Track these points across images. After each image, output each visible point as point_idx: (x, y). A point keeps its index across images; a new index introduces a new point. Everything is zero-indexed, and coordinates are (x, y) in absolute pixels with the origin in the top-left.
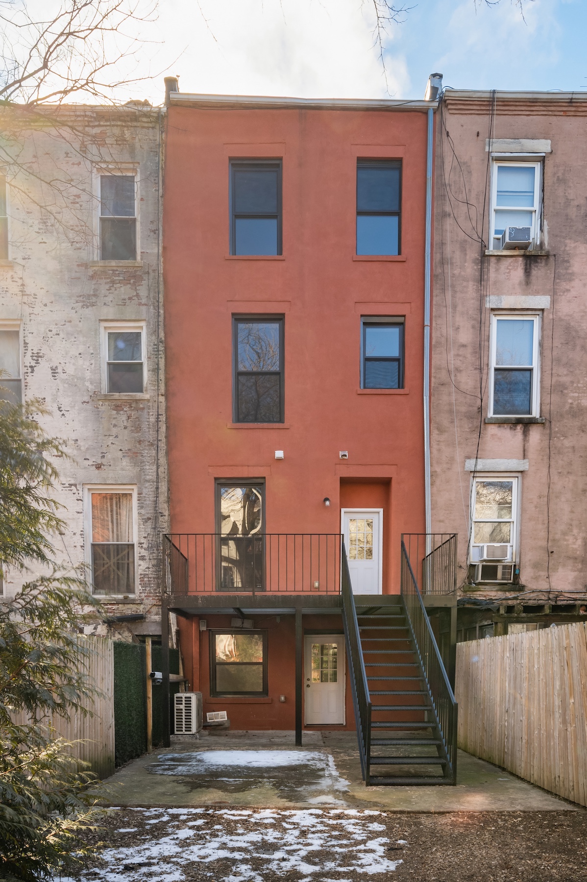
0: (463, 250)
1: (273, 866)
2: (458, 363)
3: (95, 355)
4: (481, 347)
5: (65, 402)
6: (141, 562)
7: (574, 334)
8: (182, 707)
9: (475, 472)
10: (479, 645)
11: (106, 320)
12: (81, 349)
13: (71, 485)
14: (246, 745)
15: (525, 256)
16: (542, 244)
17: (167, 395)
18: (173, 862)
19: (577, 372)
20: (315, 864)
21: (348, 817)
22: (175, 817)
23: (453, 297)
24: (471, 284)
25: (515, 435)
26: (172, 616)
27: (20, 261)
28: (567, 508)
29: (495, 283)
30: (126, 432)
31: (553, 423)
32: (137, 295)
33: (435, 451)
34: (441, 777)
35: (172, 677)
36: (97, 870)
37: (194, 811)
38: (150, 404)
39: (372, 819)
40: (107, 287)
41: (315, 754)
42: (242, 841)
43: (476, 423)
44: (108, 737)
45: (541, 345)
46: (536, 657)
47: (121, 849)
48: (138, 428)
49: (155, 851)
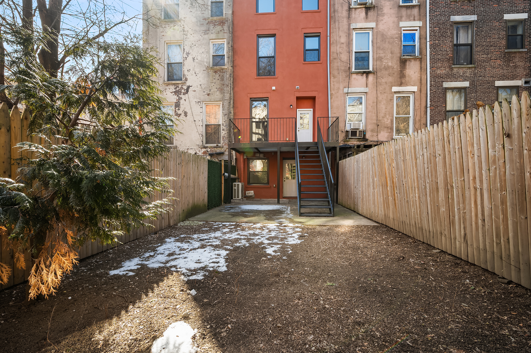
0: (342, 7)
1: (254, 241)
2: (341, 50)
3: (208, 52)
4: (349, 43)
5: (197, 70)
6: (223, 131)
7: (385, 37)
8: (236, 188)
9: (348, 93)
10: (346, 161)
11: (212, 39)
12: (203, 50)
13: (198, 102)
14: (259, 203)
15: (365, 8)
16: (372, 3)
17: (233, 67)
18: (218, 239)
19: (387, 52)
20: (270, 240)
21: (289, 226)
22: (224, 225)
23: (338, 24)
24: (345, 19)
25: (363, 78)
26: (234, 152)
27: (183, 19)
28: (384, 107)
29: (354, 18)
30: (218, 81)
31: (378, 73)
32: (223, 29)
33: (332, 85)
34: (329, 213)
35: (232, 176)
36: (190, 240)
37: (232, 223)
38: (227, 70)
39: (297, 227)
40: (213, 27)
41: (284, 206)
42: (245, 233)
43: (348, 73)
44: (204, 197)
45: (372, 42)
46: (364, 163)
47: (201, 234)
48: (222, 80)
49: (213, 235)
